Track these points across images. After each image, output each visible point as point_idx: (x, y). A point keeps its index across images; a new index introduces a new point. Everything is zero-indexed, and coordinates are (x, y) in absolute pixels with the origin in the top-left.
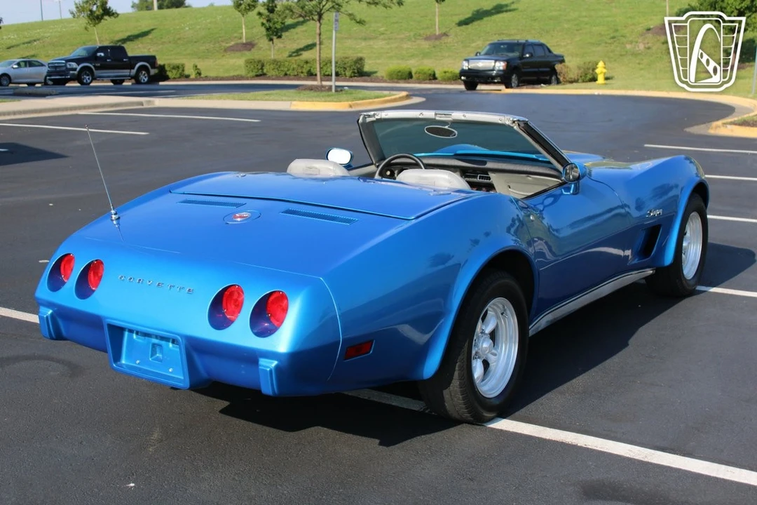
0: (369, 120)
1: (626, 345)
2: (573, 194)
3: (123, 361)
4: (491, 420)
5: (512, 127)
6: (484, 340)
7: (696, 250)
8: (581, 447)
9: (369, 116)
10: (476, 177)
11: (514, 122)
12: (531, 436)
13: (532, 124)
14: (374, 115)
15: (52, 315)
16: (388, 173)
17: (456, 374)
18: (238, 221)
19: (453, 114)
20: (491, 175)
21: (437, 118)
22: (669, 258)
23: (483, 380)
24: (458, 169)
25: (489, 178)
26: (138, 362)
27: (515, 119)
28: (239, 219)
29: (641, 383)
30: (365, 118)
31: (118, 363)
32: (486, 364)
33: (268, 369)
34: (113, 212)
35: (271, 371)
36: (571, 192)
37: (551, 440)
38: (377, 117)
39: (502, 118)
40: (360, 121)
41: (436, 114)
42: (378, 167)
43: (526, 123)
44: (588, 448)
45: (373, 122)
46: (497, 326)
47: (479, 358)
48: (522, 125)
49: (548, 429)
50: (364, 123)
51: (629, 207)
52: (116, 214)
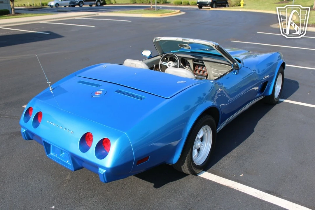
0: (157, 40)
1: (253, 131)
2: (236, 74)
3: (51, 154)
4: (200, 173)
5: (213, 47)
6: (198, 142)
7: (279, 86)
8: (236, 190)
9: (157, 39)
10: (198, 62)
11: (214, 45)
12: (215, 183)
13: (220, 46)
14: (159, 39)
15: (25, 131)
16: (165, 59)
17: (186, 161)
18: (97, 96)
19: (189, 40)
20: (204, 62)
21: (184, 41)
22: (270, 92)
23: (198, 156)
24: (192, 59)
25: (203, 63)
26: (56, 155)
27: (214, 44)
28: (97, 95)
29: (259, 152)
30: (155, 40)
31: (49, 154)
32: (199, 150)
33: (102, 173)
34: (50, 87)
35: (103, 174)
36: (235, 73)
37: (224, 185)
38: (161, 40)
39: (209, 43)
40: (154, 41)
41: (183, 40)
42: (161, 57)
43: (218, 46)
44: (238, 191)
45: (159, 41)
46: (204, 135)
47: (196, 149)
48: (217, 47)
49: (223, 178)
50: (155, 42)
51: (255, 71)
52: (52, 88)
